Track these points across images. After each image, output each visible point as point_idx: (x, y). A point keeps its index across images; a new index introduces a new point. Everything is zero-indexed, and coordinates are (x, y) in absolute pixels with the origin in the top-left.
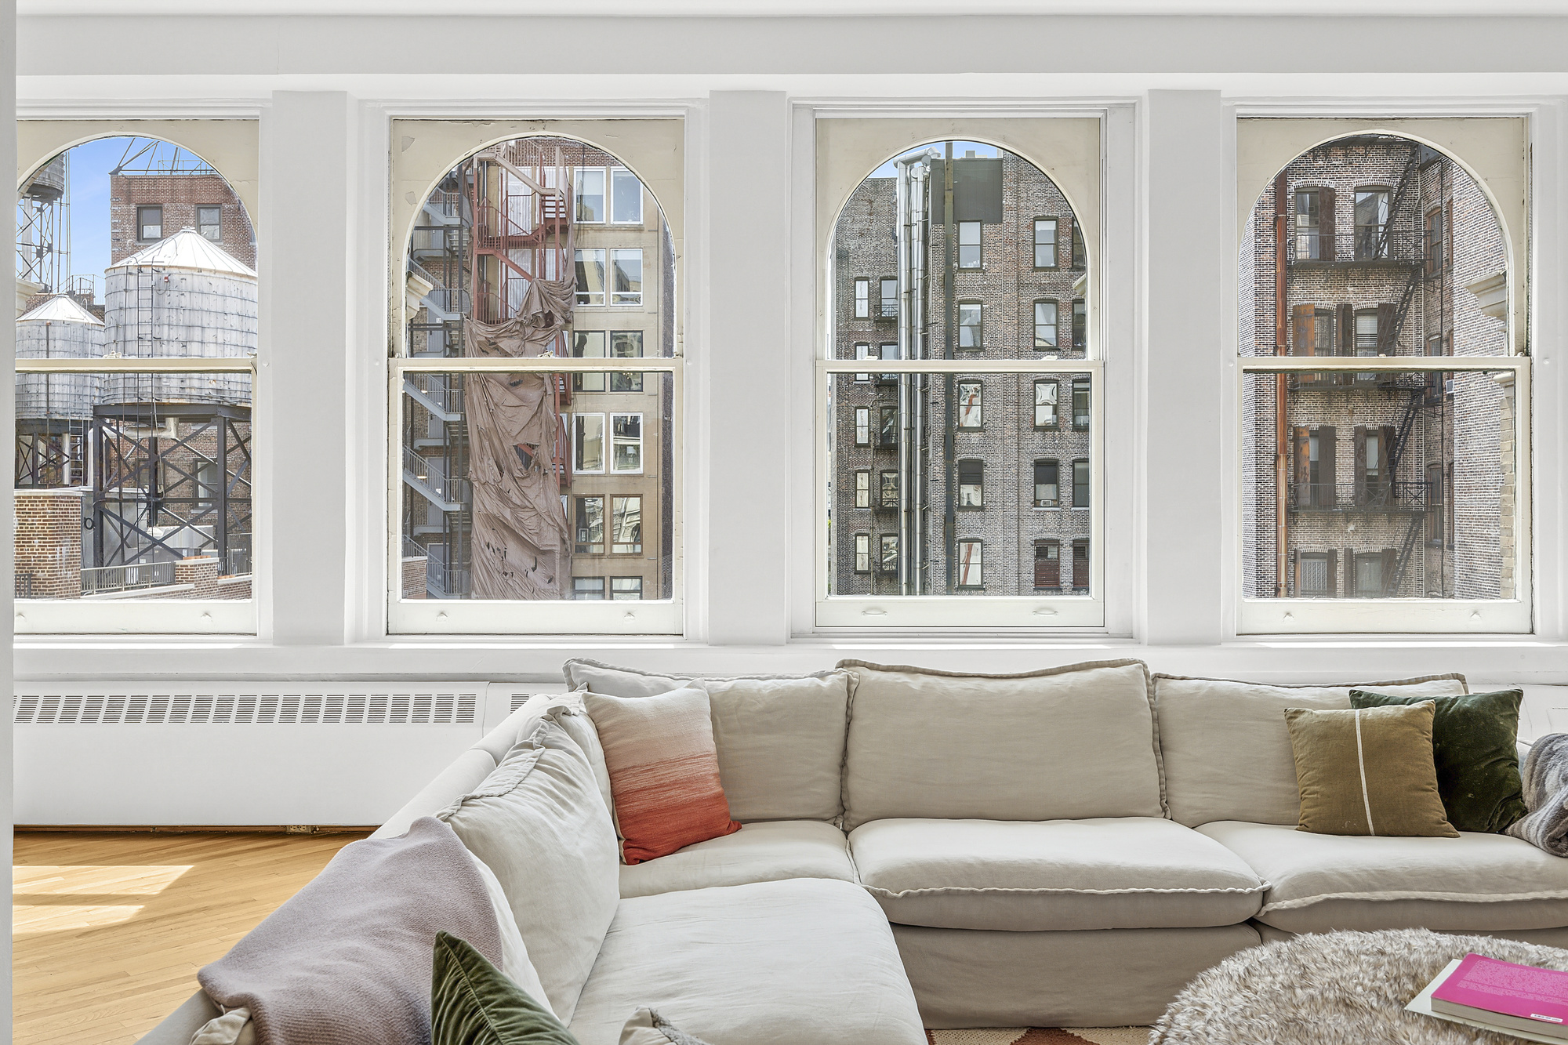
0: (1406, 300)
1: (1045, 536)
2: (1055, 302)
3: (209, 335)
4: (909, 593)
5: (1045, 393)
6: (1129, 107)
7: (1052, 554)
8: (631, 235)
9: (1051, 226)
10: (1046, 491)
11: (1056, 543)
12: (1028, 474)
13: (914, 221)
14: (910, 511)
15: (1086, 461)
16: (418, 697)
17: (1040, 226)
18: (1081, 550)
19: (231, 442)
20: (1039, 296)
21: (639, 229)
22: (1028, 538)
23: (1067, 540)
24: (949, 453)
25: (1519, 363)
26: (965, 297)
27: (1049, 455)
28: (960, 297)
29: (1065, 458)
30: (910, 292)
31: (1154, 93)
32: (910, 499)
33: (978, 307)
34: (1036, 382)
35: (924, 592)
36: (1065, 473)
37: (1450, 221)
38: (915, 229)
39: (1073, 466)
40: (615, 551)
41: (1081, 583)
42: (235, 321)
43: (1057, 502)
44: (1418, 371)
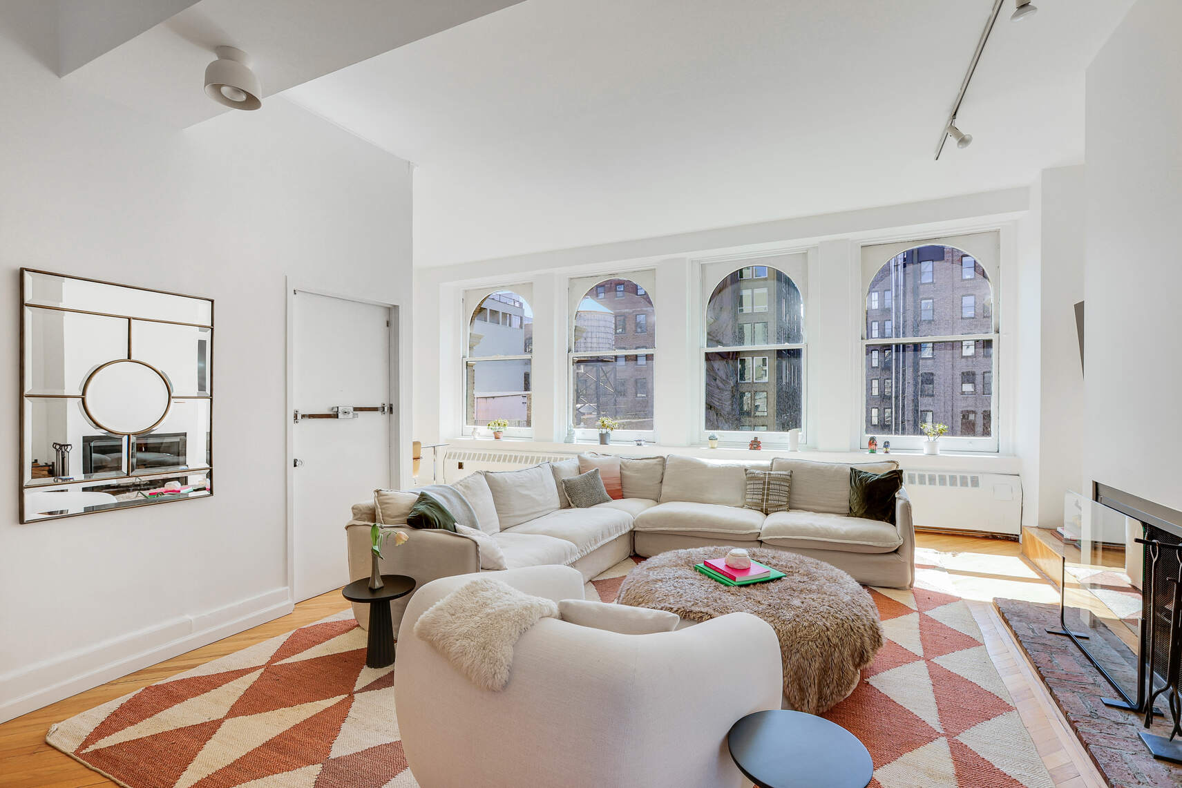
1: (969, 409)
3: (594, 335)
4: (896, 433)
7: (972, 417)
8: (762, 282)
10: (969, 387)
11: (974, 412)
12: (958, 379)
13: (899, 263)
14: (897, 397)
15: (990, 372)
18: (987, 416)
19: (601, 374)
21: (766, 279)
22: (958, 410)
23: (980, 411)
24: (916, 370)
26: (924, 296)
27: (970, 369)
28: (921, 297)
29: (979, 372)
30: (896, 296)
32: (897, 392)
33: (931, 301)
35: (903, 433)
36: (979, 378)
38: (899, 267)
39: (983, 375)
41: (986, 432)
42: (603, 329)
43: (974, 392)
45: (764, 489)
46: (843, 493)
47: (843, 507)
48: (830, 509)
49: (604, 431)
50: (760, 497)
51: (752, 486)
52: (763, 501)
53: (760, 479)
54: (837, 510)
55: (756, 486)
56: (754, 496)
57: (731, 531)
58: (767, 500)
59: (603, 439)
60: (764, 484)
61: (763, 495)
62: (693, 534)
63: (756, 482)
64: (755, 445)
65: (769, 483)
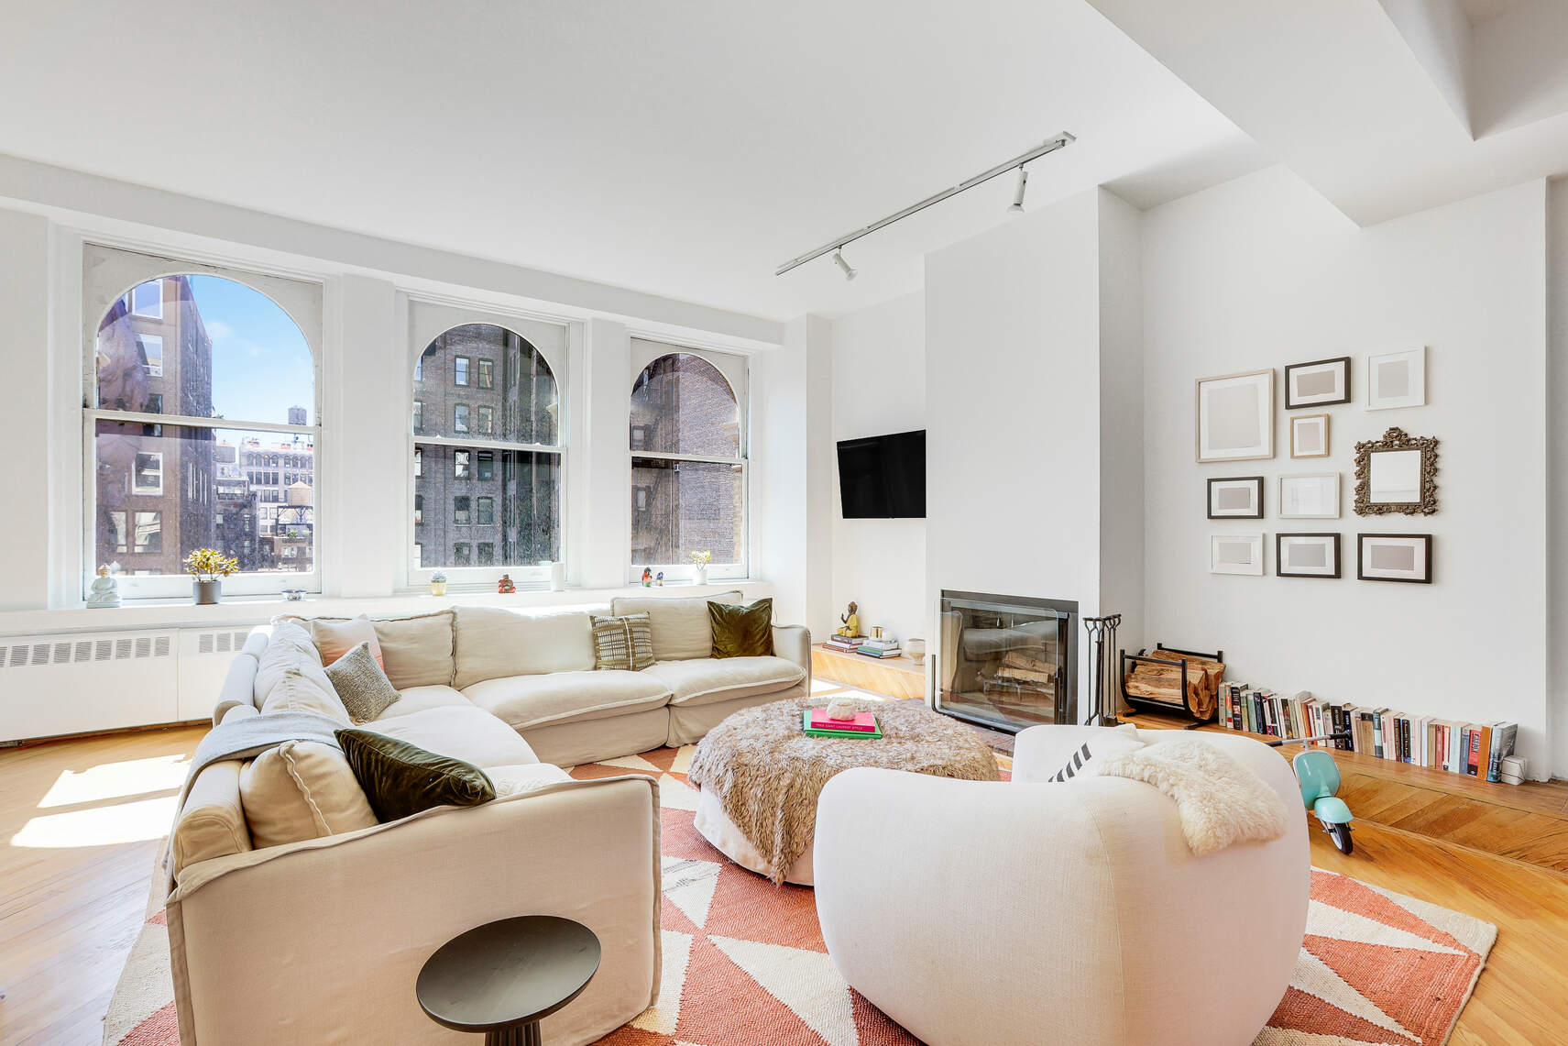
0: (657, 422)
1: (461, 541)
2: (468, 406)
5: (462, 458)
6: (582, 324)
7: (465, 552)
9: (465, 362)
10: (461, 515)
11: (469, 545)
12: (451, 506)
16: (119, 642)
17: (459, 361)
20: (458, 401)
22: (451, 543)
23: (474, 544)
25: (744, 462)
27: (464, 494)
29: (473, 496)
31: (595, 320)
34: (456, 451)
36: (473, 505)
37: (677, 387)
39: (478, 501)
40: (136, 551)
43: (468, 520)
44: (662, 459)
45: (626, 640)
46: (702, 631)
47: (705, 649)
48: (691, 654)
49: (206, 578)
50: (624, 651)
51: (608, 639)
52: (628, 656)
53: (618, 627)
54: (698, 654)
55: (614, 638)
56: (615, 652)
57: (641, 700)
58: (634, 653)
59: (206, 594)
60: (625, 633)
61: (627, 648)
62: (587, 718)
63: (613, 632)
64: (506, 586)
65: (631, 632)
